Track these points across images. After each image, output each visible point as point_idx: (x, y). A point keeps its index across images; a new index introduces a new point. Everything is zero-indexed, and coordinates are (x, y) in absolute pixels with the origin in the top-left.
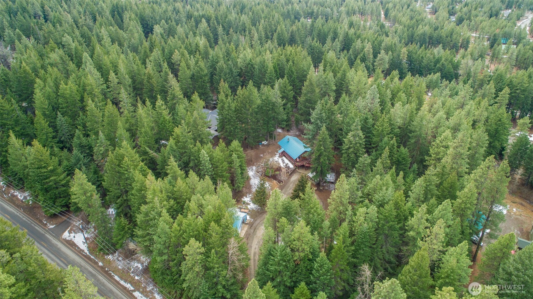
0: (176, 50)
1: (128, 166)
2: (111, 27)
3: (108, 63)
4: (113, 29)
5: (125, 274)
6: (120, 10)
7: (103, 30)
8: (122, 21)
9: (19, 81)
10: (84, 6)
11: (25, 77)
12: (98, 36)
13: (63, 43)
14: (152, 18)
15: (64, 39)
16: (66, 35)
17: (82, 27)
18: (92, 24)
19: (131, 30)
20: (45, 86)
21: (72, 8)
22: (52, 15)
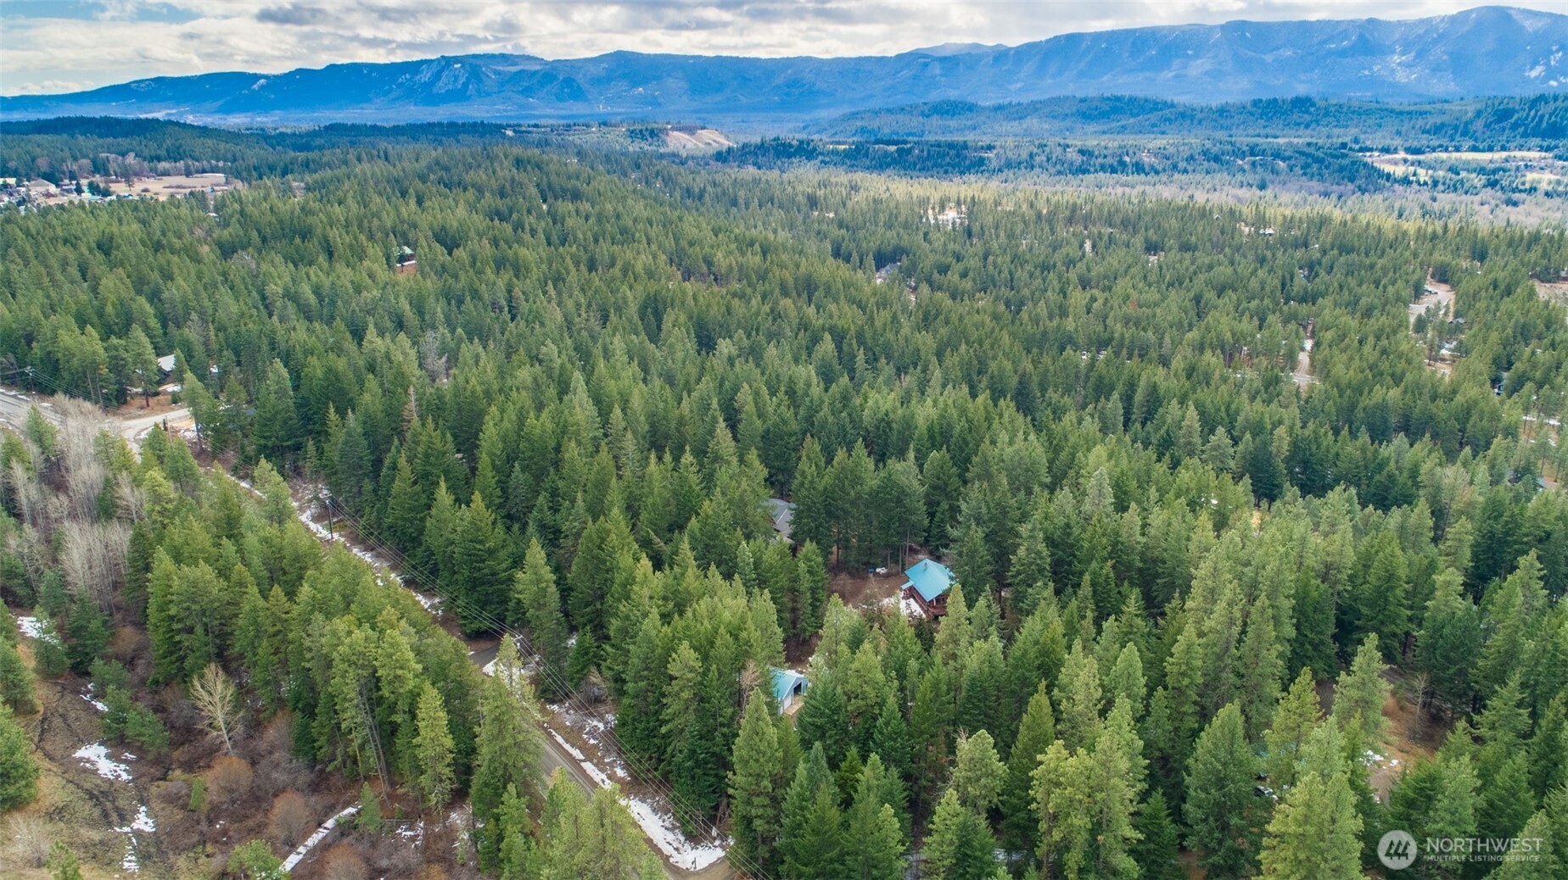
0: (745, 384)
1: (613, 548)
2: (634, 337)
3: (615, 393)
4: (636, 341)
5: (573, 735)
6: (661, 307)
7: (617, 340)
8: (659, 328)
9: (460, 410)
10: (590, 293)
11: (471, 403)
12: (606, 351)
13: (541, 357)
14: (721, 326)
15: (544, 349)
16: (548, 342)
17: (579, 333)
18: (598, 328)
19: (671, 346)
20: (502, 420)
21: (565, 296)
22: (524, 307)
